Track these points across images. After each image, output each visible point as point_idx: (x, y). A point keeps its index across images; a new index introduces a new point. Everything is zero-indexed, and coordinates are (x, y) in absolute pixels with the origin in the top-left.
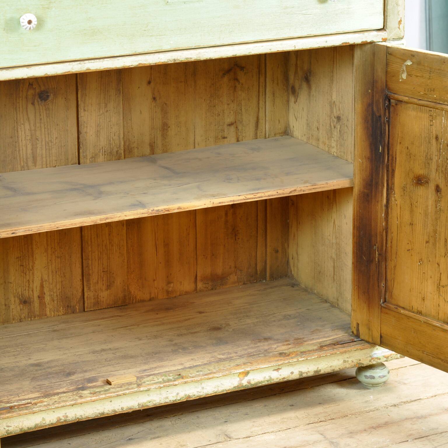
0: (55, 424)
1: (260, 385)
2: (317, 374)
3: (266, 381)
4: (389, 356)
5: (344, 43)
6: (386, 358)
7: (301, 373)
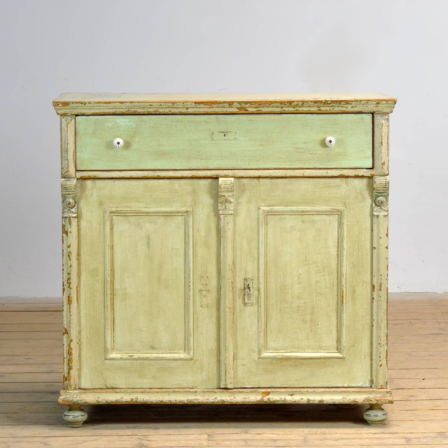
0: (129, 402)
1: (277, 403)
2: (321, 403)
3: (282, 401)
4: (379, 400)
5: (341, 175)
6: (377, 401)
7: (309, 400)
